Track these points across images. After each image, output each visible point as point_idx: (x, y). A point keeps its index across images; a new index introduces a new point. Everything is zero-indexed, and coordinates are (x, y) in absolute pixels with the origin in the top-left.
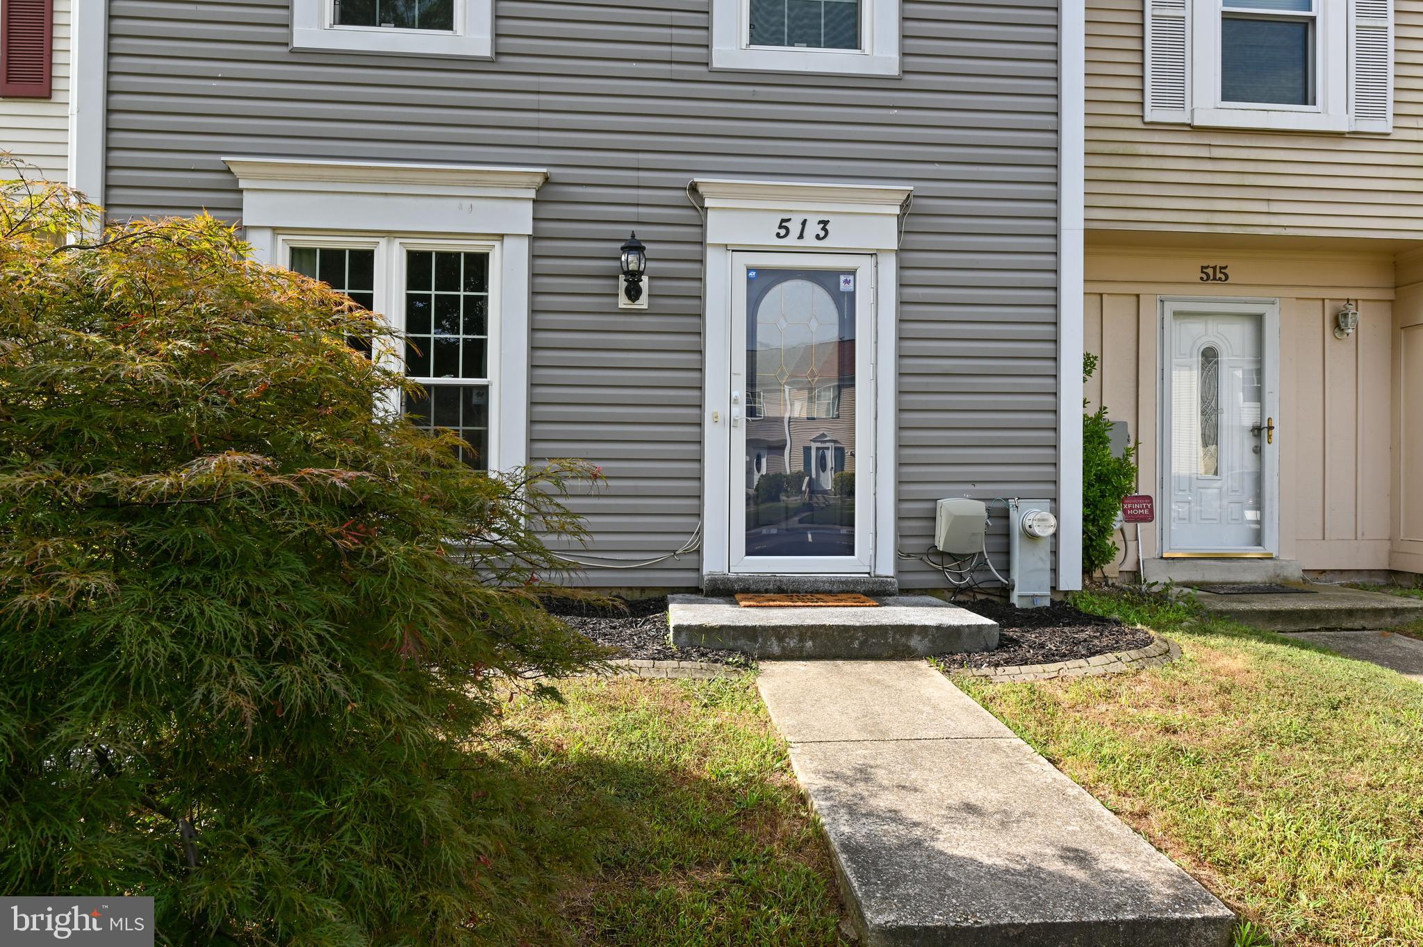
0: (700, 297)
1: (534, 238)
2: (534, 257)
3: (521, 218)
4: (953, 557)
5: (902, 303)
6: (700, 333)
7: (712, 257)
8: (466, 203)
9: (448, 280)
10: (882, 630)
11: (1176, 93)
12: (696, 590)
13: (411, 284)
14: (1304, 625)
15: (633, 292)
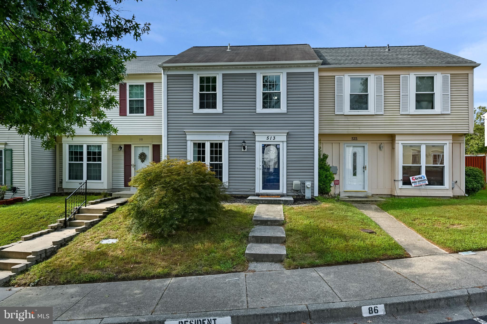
0: (255, 149)
1: (229, 141)
2: (229, 143)
3: (227, 138)
4: (296, 190)
5: (287, 149)
6: (255, 155)
7: (256, 143)
8: (219, 136)
9: (216, 147)
10: (276, 200)
11: (341, 109)
12: (254, 195)
13: (211, 148)
14: (358, 203)
15: (244, 149)
